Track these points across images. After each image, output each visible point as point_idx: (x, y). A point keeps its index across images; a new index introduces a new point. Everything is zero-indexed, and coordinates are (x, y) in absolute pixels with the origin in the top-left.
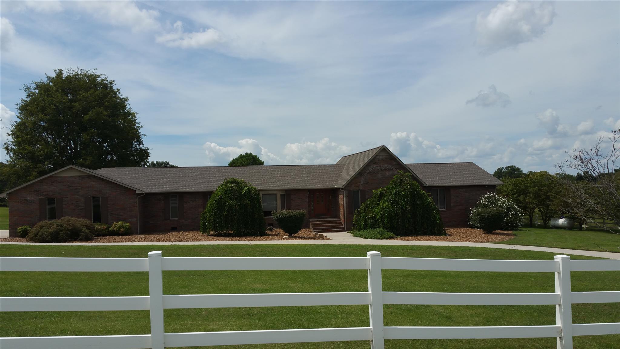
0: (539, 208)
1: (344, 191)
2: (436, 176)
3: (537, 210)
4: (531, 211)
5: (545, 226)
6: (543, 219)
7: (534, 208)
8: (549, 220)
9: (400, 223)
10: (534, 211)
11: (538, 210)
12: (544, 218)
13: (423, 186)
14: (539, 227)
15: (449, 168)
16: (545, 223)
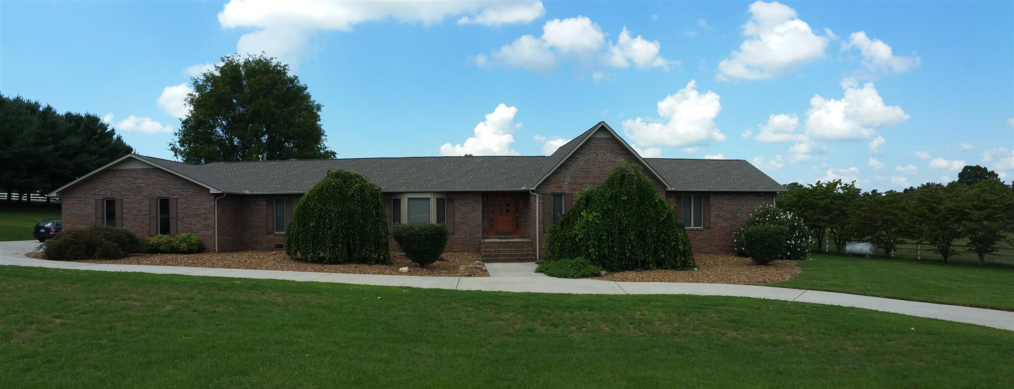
0: (832, 228)
1: (536, 194)
2: (691, 177)
3: (828, 230)
4: (820, 231)
5: (840, 253)
6: (836, 243)
7: (825, 227)
8: (844, 244)
9: (616, 249)
10: (824, 232)
11: (830, 230)
12: (838, 241)
13: (666, 189)
14: (831, 253)
15: (712, 166)
16: (838, 248)
